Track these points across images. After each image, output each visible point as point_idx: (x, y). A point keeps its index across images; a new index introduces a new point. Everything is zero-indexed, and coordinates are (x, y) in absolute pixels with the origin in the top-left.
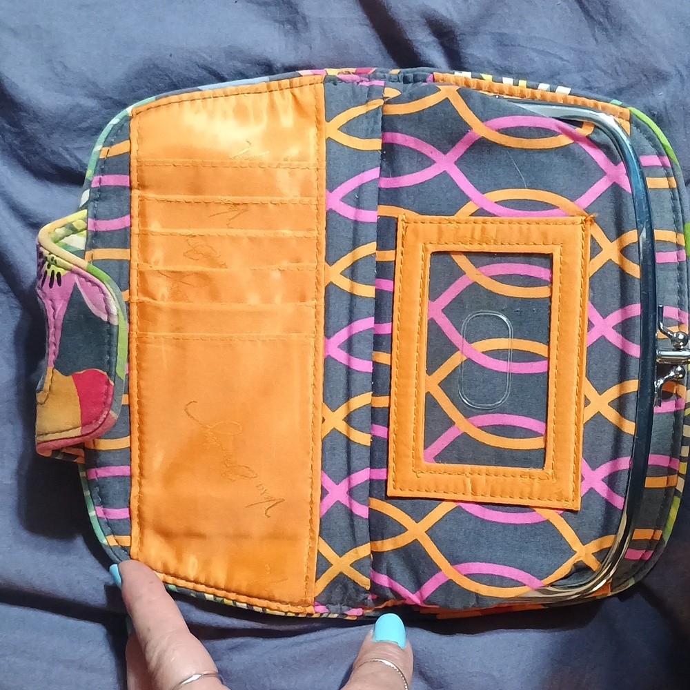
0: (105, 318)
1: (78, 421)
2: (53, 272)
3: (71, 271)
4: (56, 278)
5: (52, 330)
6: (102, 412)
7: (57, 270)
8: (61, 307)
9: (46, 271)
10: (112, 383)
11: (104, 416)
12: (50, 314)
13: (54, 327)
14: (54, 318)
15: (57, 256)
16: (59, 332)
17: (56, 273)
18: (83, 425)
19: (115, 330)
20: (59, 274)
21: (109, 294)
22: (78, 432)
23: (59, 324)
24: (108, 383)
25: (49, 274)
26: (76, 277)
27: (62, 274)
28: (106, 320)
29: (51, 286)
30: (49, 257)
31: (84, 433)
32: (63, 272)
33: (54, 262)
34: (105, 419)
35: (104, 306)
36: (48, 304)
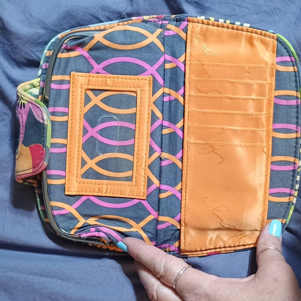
0: (42, 121)
1: (31, 166)
2: (22, 102)
3: (29, 102)
4: (23, 105)
5: (21, 127)
6: (40, 162)
7: (23, 102)
8: (25, 117)
9: (19, 103)
10: (45, 150)
11: (41, 164)
12: (21, 121)
13: (22, 126)
14: (22, 122)
15: (23, 96)
16: (24, 128)
17: (23, 103)
18: (33, 168)
19: (46, 127)
20: (24, 103)
21: (43, 111)
22: (31, 171)
23: (24, 125)
24: (43, 150)
25: (20, 104)
26: (30, 105)
28: (42, 123)
29: (21, 109)
30: (20, 96)
31: (34, 171)
32: (25, 102)
33: (22, 98)
34: (42, 165)
35: (41, 116)
36: (20, 116)
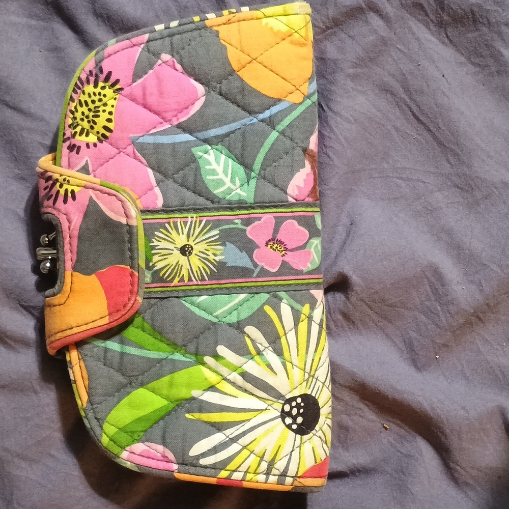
0: (124, 221)
1: (107, 313)
2: (66, 191)
3: (85, 187)
4: (70, 195)
5: (67, 240)
6: (129, 299)
7: (70, 188)
8: (77, 220)
9: (58, 191)
10: (136, 274)
11: (132, 302)
12: (65, 225)
13: (70, 237)
14: (69, 230)
15: (69, 177)
16: (75, 242)
17: (70, 191)
18: (110, 314)
19: (135, 230)
20: (73, 192)
21: (125, 199)
22: (106, 320)
23: (76, 233)
24: (132, 275)
25: (62, 192)
26: (91, 192)
27: (76, 191)
28: (126, 223)
29: (65, 201)
30: (61, 179)
31: (112, 320)
32: (76, 189)
33: (66, 182)
34: (133, 304)
35: (122, 210)
36: (63, 219)
